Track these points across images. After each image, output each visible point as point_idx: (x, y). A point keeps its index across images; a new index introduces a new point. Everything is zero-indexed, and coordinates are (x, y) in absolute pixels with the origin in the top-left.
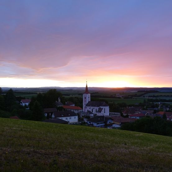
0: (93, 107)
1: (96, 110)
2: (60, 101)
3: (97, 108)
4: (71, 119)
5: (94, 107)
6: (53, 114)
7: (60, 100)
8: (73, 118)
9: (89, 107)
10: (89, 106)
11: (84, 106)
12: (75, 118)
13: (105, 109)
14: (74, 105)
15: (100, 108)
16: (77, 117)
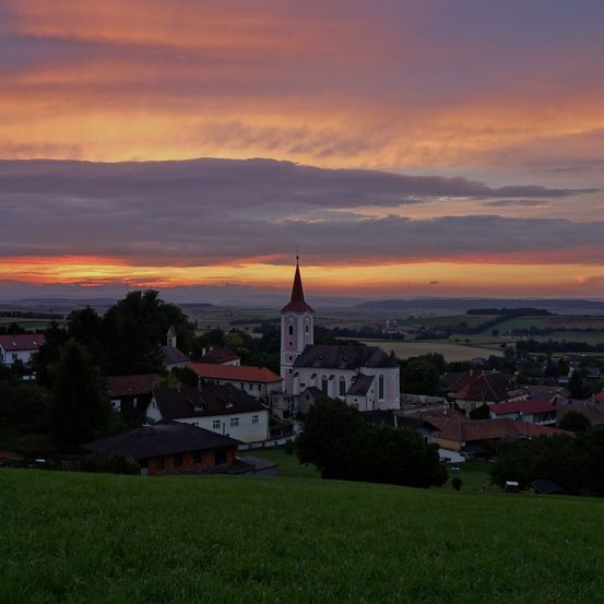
0: (328, 373)
1: (342, 384)
2: (174, 345)
3: (348, 376)
4: (237, 424)
5: (333, 372)
6: (154, 400)
7: (174, 340)
8: (245, 418)
9: (311, 372)
10: (309, 365)
11: (285, 365)
12: (255, 420)
13: (381, 380)
14: (236, 362)
15: (360, 375)
16: (263, 417)
